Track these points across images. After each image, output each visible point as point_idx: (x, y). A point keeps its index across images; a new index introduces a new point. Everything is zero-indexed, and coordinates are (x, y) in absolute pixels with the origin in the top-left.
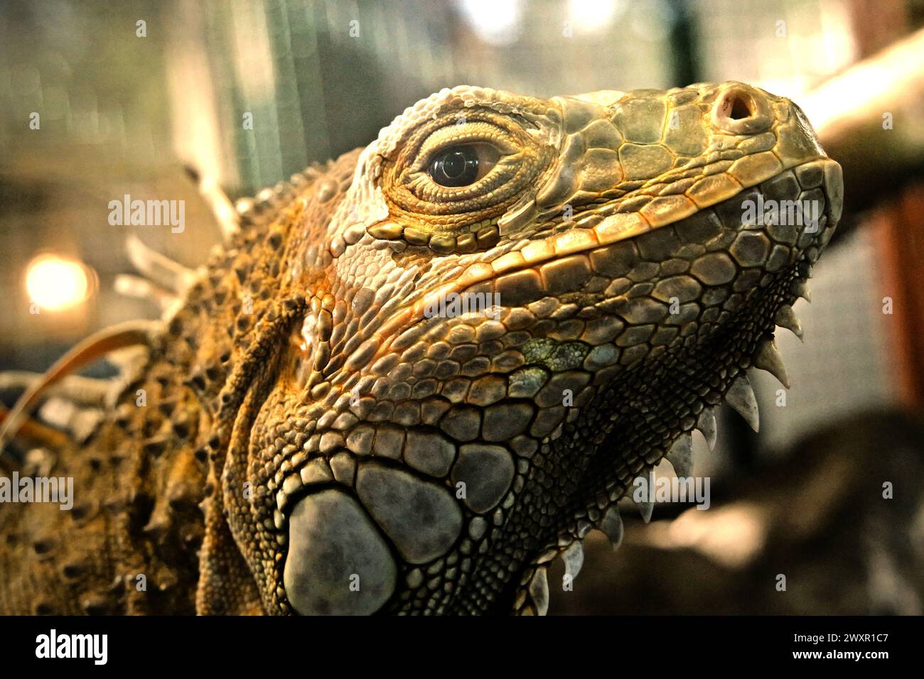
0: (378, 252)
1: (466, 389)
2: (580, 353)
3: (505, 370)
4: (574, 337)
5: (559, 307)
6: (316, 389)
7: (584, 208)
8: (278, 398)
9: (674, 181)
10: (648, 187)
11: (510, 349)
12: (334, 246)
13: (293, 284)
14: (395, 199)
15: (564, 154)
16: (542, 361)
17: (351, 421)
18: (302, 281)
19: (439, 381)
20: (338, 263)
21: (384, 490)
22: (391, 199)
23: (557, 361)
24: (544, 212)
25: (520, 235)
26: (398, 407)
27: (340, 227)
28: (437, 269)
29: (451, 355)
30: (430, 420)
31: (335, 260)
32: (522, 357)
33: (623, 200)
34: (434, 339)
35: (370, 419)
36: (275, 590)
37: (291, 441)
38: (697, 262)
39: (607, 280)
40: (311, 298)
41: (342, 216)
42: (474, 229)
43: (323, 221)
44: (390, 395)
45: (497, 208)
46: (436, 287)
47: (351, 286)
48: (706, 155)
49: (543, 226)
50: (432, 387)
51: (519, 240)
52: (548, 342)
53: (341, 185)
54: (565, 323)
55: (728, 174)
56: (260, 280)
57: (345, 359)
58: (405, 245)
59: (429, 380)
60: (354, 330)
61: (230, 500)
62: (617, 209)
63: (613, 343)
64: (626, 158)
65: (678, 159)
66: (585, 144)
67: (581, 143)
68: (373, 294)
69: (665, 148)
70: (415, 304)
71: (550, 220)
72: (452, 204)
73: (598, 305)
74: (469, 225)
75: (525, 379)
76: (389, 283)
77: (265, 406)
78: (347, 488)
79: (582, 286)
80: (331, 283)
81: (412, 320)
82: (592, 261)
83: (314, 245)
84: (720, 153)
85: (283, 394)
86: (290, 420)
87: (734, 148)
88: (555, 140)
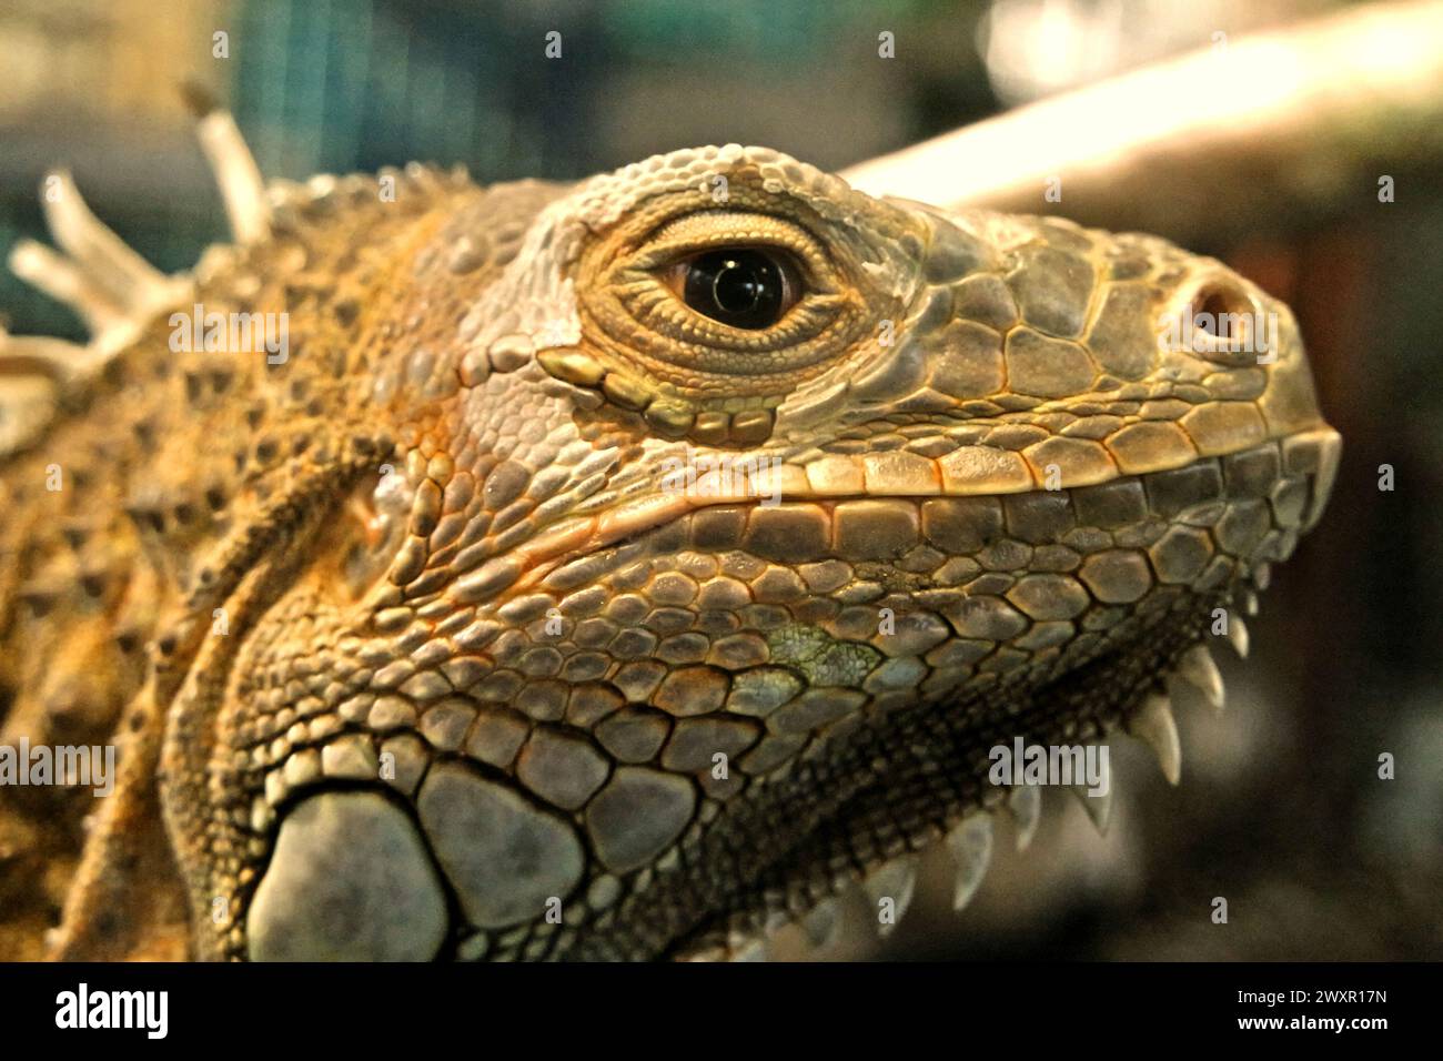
0: (549, 400)
1: (657, 682)
2: (864, 663)
3: (732, 665)
4: (861, 637)
5: (851, 583)
6: (385, 616)
7: (926, 418)
8: (306, 606)
9: (1090, 415)
10: (1043, 411)
11: (747, 631)
12: (469, 364)
13: (373, 406)
14: (594, 311)
15: (915, 317)
16: (798, 663)
17: (439, 688)
18: (393, 409)
19: (614, 659)
20: (470, 397)
21: (467, 813)
22: (587, 308)
23: (824, 669)
24: (856, 407)
25: (809, 438)
26: (529, 686)
27: (484, 331)
28: (651, 460)
29: (647, 621)
30: (581, 720)
31: (465, 392)
32: (766, 650)
33: (997, 425)
34: (622, 586)
35: (472, 692)
36: (228, 931)
37: (316, 692)
38: (1094, 559)
39: (941, 556)
40: (410, 449)
41: (490, 311)
42: (731, 407)
43: (453, 307)
44: (521, 663)
45: (779, 380)
46: (645, 493)
47: (488, 450)
48: (1151, 384)
49: (850, 431)
50: (599, 666)
51: (806, 447)
52: (817, 635)
53: (498, 251)
54: (851, 609)
55: (1180, 426)
56: (309, 378)
57: (451, 578)
58: (599, 401)
59: (599, 654)
60: (480, 532)
61: (176, 757)
62: (984, 437)
63: (922, 658)
64: (1015, 353)
65: (1101, 377)
66: (953, 307)
67: (947, 305)
68: (527, 476)
69: (1084, 353)
70: (602, 517)
71: (862, 424)
72: (705, 350)
73: (917, 594)
74: (725, 398)
75: (761, 686)
76: (560, 464)
77: (276, 611)
78: (402, 799)
79: (898, 555)
80: (452, 432)
81: (591, 544)
82: (925, 518)
83: (429, 349)
84: (1172, 386)
85: (316, 600)
86: (323, 655)
87: (1198, 383)
88: (904, 289)
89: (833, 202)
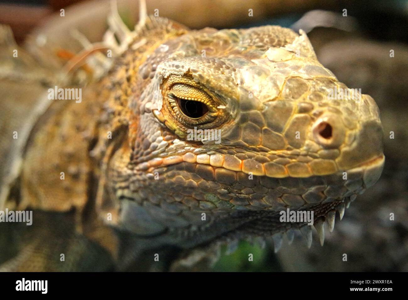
0: (155, 124)
1: (182, 198)
3: (198, 199)
4: (227, 200)
5: (221, 189)
9: (282, 157)
10: (271, 153)
12: (141, 108)
15: (236, 121)
16: (213, 202)
20: (141, 117)
22: (164, 100)
23: (220, 205)
24: (224, 141)
25: (212, 147)
27: (145, 99)
28: (175, 146)
32: (205, 197)
33: (258, 154)
34: (169, 177)
39: (243, 187)
41: (147, 92)
43: (141, 88)
46: (174, 155)
47: (143, 134)
48: (301, 150)
49: (224, 147)
51: (211, 150)
54: (223, 193)
55: (309, 165)
58: (164, 127)
60: (142, 155)
62: (254, 157)
64: (265, 134)
65: (288, 146)
67: (246, 118)
68: (150, 143)
69: (283, 138)
70: (165, 159)
73: (237, 195)
75: (206, 204)
76: (156, 142)
79: (232, 185)
81: (162, 165)
82: (238, 176)
84: (308, 152)
87: (316, 152)
88: (233, 113)
89: (212, 86)
